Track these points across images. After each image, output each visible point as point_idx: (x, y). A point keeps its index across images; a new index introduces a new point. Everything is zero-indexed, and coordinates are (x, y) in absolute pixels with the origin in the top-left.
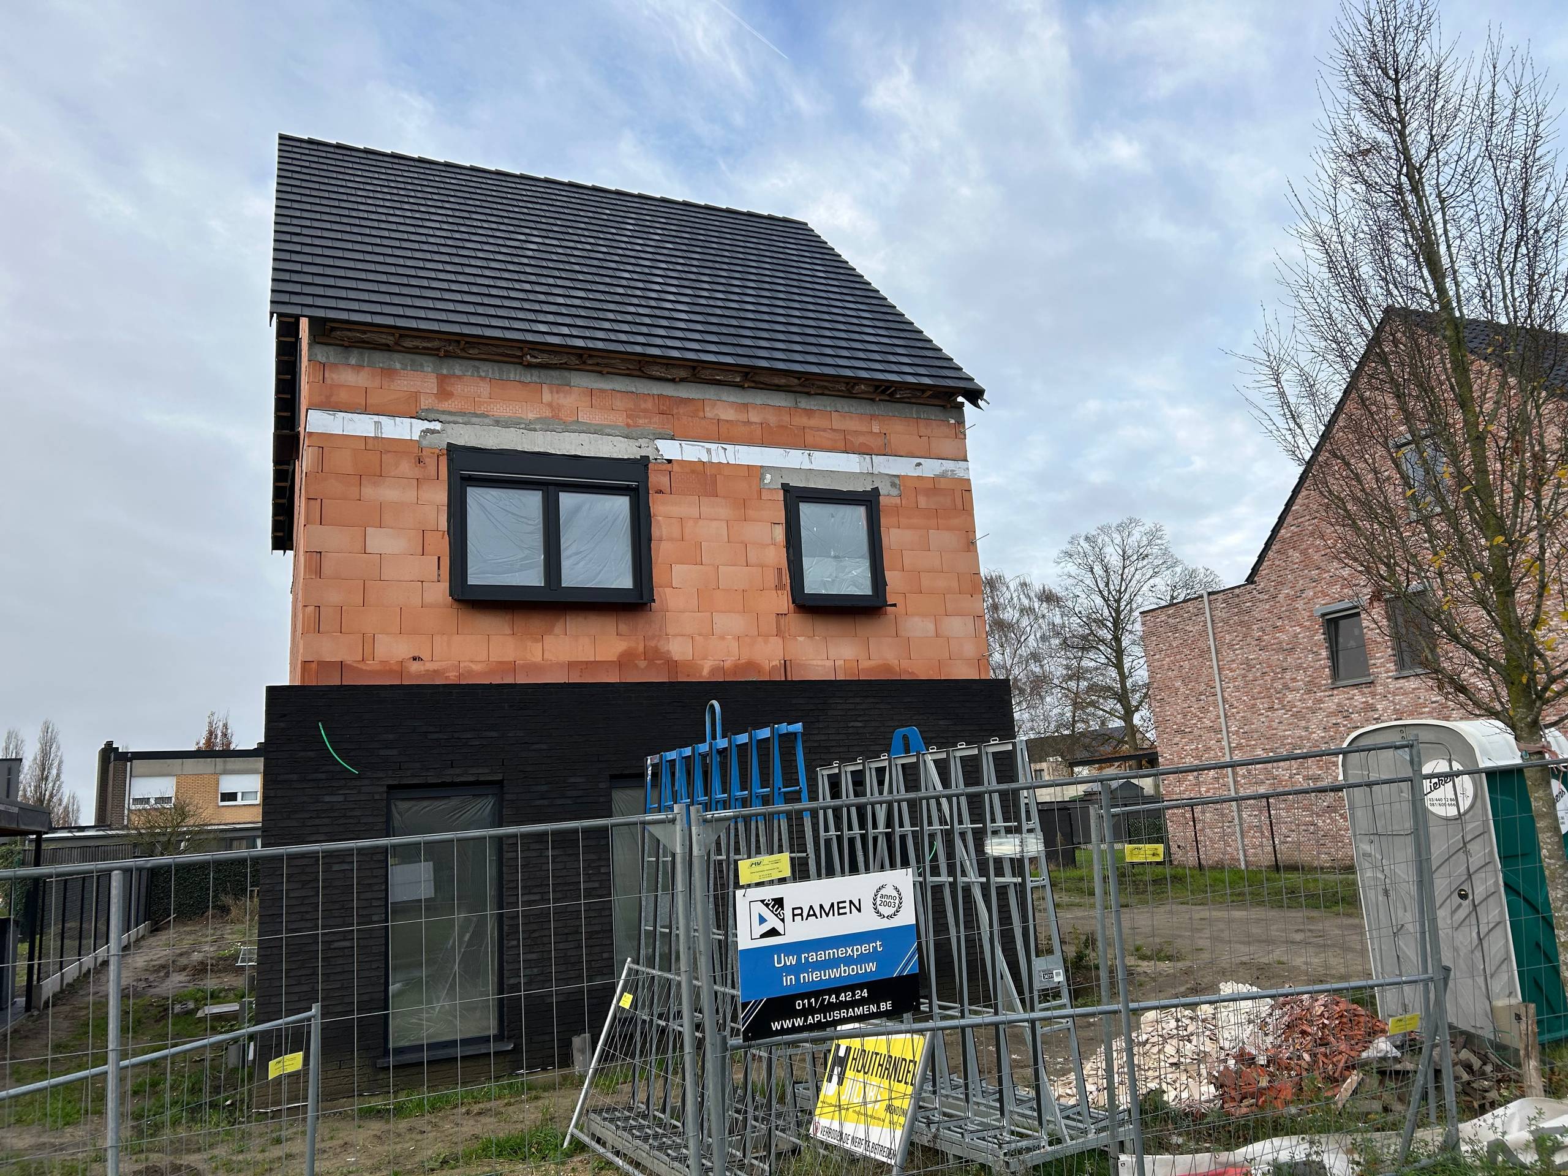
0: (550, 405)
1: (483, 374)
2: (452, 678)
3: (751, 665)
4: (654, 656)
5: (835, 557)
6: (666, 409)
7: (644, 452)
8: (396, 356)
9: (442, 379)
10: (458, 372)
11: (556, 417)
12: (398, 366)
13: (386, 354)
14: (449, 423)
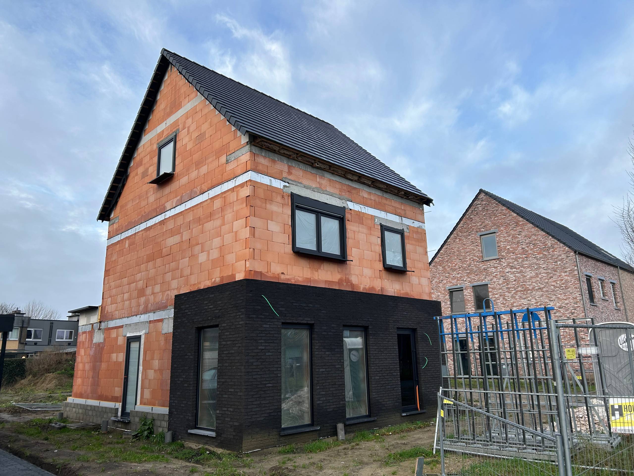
0: (319, 182)
1: (301, 167)
2: (293, 282)
3: (373, 288)
4: (348, 281)
5: (393, 252)
6: (350, 190)
7: (344, 205)
8: (276, 155)
9: (289, 167)
10: (294, 166)
11: (320, 187)
12: (277, 159)
13: (273, 154)
14: (291, 184)
